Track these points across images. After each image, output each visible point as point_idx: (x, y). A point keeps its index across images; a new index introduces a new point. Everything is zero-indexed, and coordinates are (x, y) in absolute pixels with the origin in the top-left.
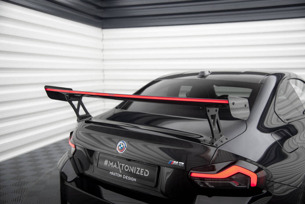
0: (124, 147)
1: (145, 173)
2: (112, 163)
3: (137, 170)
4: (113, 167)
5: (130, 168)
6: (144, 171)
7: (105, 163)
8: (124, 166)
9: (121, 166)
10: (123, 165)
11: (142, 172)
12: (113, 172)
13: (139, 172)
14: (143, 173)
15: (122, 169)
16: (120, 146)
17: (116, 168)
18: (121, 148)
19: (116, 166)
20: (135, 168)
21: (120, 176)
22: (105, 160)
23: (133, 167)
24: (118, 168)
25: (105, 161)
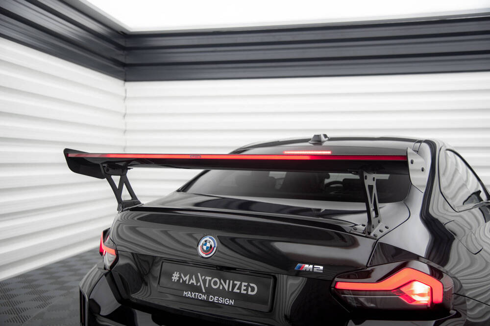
0: (213, 247)
1: (250, 289)
2: (188, 277)
3: (234, 286)
4: (190, 283)
5: (221, 283)
6: (247, 286)
7: (173, 278)
8: (210, 281)
9: (204, 281)
10: (208, 278)
11: (243, 288)
12: (190, 292)
13: (240, 288)
14: (247, 290)
15: (207, 286)
16: (205, 244)
17: (195, 284)
19: (194, 282)
20: (231, 282)
21: (204, 297)
22: (174, 273)
24: (199, 284)
25: (173, 275)
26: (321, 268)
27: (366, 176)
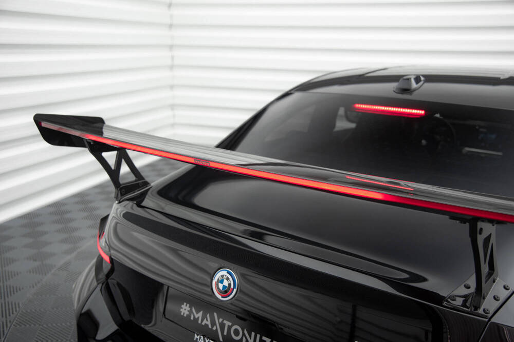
0: (232, 287)
2: (200, 315)
4: (203, 324)
5: (244, 334)
7: (181, 310)
8: (230, 328)
9: (222, 326)
10: (227, 323)
15: (225, 333)
16: (222, 282)
17: (210, 327)
18: (224, 287)
19: (209, 323)
20: (258, 336)
22: (183, 304)
23: (253, 334)
24: (214, 328)
25: (182, 306)
27: (481, 229)
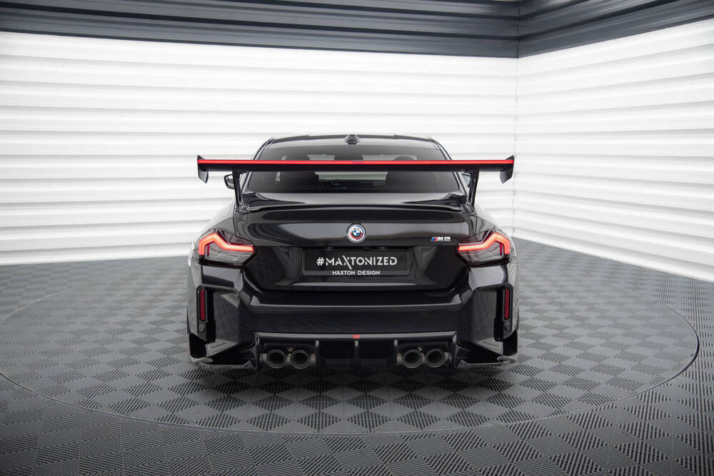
0: (362, 232)
1: (391, 261)
2: (333, 260)
3: (377, 261)
4: (336, 264)
5: (365, 260)
6: (389, 260)
7: (318, 262)
9: (350, 261)
10: (353, 258)
11: (385, 261)
12: (338, 271)
13: (382, 261)
14: (389, 262)
15: (353, 264)
16: (355, 231)
19: (340, 263)
20: (375, 258)
21: (354, 273)
22: (318, 259)
24: (345, 264)
26: (449, 238)
